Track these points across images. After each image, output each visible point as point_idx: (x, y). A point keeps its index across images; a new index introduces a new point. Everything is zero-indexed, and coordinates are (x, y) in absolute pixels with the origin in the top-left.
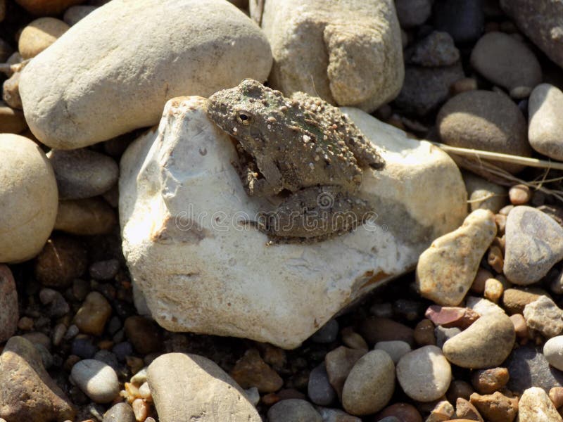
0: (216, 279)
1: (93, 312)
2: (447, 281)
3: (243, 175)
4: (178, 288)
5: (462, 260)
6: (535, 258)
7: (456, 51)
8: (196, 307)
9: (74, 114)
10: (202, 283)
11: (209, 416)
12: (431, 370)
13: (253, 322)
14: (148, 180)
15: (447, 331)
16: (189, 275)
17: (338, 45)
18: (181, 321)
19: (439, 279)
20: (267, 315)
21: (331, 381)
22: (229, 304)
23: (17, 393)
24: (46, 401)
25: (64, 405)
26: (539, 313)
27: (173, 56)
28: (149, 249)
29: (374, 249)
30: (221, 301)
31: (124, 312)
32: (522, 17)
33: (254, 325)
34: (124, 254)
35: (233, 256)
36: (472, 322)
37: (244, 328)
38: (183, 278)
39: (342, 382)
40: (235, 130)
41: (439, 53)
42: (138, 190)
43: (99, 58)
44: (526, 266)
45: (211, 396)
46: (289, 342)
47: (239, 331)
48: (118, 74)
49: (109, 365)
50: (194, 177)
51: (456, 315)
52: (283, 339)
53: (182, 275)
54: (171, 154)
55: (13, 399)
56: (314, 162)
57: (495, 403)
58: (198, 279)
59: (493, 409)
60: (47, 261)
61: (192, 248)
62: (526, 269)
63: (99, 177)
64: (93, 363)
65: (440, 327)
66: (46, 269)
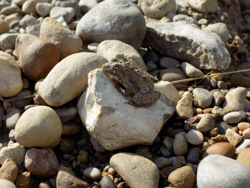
0: (123, 124)
1: (83, 156)
2: (187, 112)
3: (120, 90)
4: (110, 132)
5: (188, 105)
6: (207, 98)
7: (155, 65)
8: (118, 137)
9: (59, 92)
10: (118, 127)
11: (138, 167)
12: (197, 135)
13: (139, 136)
14: (89, 103)
15: (194, 125)
16: (113, 126)
17: (129, 58)
18: (114, 145)
19: (184, 111)
20: (143, 131)
21: (168, 148)
22: (130, 131)
23: (68, 184)
24: (79, 183)
25: (85, 183)
26: (217, 111)
27: (85, 66)
28: (97, 122)
29: (163, 108)
30: (126, 131)
31: (93, 152)
32: (168, 52)
33: (139, 137)
34: (88, 130)
35: (126, 115)
36: (200, 119)
37: (136, 139)
38: (111, 128)
39: (172, 148)
40: (114, 72)
41: (151, 66)
42: (86, 109)
43: (62, 74)
44: (206, 101)
45: (136, 160)
46: (151, 140)
47: (135, 141)
48: (69, 75)
49: (95, 167)
50: (106, 92)
51: (194, 119)
52: (149, 139)
53: (111, 127)
54: (96, 87)
55: (67, 186)
56: (141, 78)
57: (220, 137)
58: (117, 126)
59: (220, 139)
60: (63, 145)
61: (112, 115)
62: (207, 102)
63: (72, 112)
64: (90, 169)
65: (191, 125)
66: (63, 147)
